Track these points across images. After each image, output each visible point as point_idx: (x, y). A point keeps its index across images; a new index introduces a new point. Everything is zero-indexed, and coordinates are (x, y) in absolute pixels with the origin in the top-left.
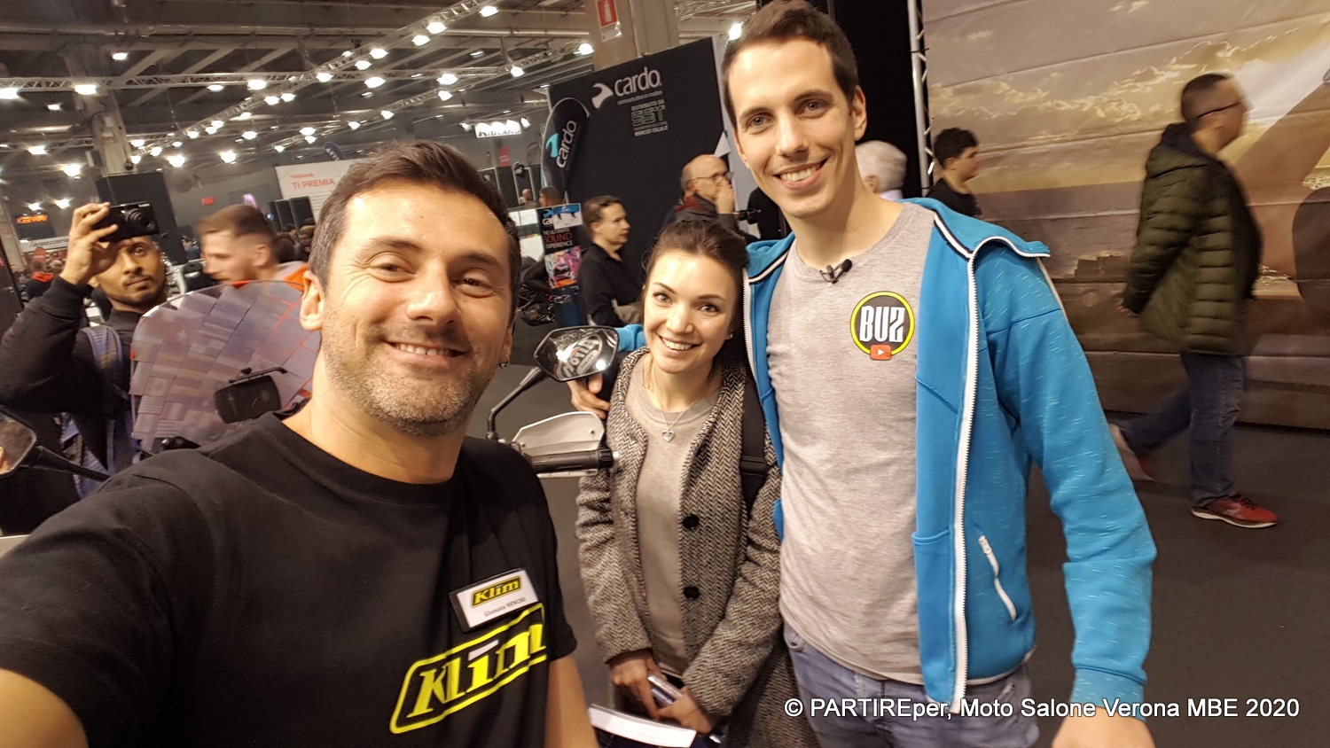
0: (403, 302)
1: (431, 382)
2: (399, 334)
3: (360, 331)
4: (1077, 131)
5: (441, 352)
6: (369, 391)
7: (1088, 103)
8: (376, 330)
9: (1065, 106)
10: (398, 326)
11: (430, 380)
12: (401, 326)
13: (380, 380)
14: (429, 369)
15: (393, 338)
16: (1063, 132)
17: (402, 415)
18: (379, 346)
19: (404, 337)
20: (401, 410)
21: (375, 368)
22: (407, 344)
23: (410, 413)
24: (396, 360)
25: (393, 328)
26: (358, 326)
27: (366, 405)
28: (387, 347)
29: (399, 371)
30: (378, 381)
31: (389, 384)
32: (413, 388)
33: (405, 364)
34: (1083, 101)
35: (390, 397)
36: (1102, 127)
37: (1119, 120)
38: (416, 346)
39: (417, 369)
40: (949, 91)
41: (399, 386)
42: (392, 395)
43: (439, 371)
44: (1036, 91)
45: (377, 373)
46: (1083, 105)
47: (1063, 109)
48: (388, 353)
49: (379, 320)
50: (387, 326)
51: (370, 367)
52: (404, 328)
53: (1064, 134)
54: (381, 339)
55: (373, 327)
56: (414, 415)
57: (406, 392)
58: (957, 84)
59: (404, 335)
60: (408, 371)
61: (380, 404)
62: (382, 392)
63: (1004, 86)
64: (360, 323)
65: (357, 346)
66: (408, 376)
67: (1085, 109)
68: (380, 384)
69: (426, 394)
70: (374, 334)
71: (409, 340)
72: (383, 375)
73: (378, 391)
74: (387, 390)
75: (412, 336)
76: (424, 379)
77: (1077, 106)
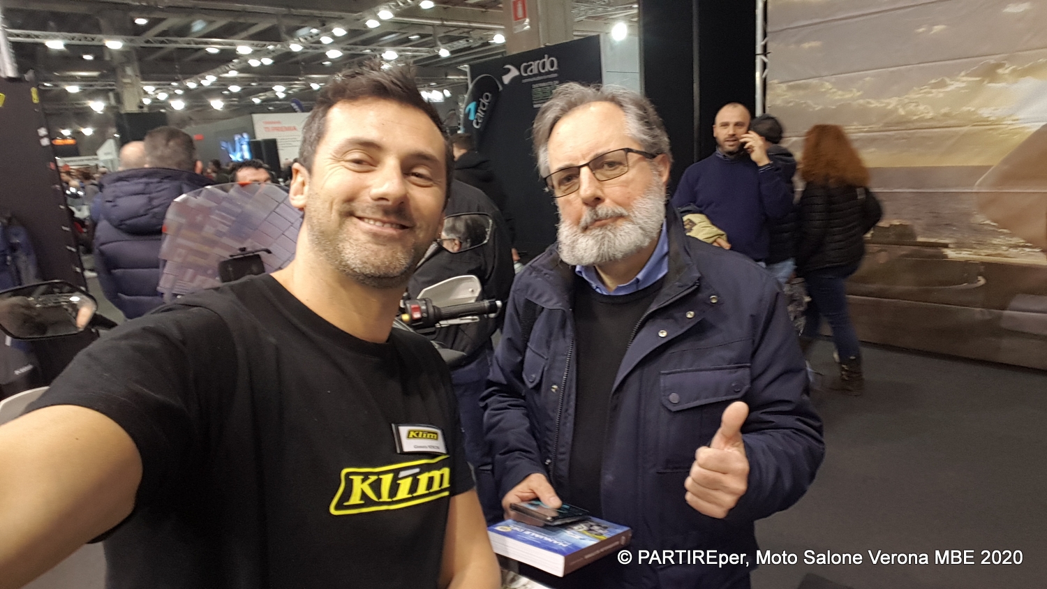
0: (368, 187)
1: (385, 247)
2: (364, 211)
3: (335, 207)
4: (881, 124)
5: (394, 226)
6: (340, 253)
7: (892, 102)
8: (348, 207)
9: (874, 104)
10: (364, 204)
11: (385, 245)
12: (365, 205)
13: (348, 243)
14: (385, 237)
15: (359, 213)
16: (870, 124)
17: (363, 270)
18: (349, 219)
19: (368, 214)
20: (364, 267)
21: (345, 235)
22: (369, 219)
23: (369, 270)
24: (361, 230)
25: (360, 206)
26: (334, 204)
27: (337, 262)
28: (355, 220)
29: (363, 238)
30: (347, 245)
31: (355, 247)
32: (373, 251)
33: (367, 232)
34: (888, 101)
35: (356, 257)
36: (902, 122)
37: (915, 118)
38: (376, 220)
39: (376, 236)
40: (784, 86)
41: (362, 249)
42: (357, 255)
43: (391, 239)
44: (851, 91)
45: (347, 239)
46: (889, 104)
47: (873, 106)
48: (355, 225)
49: (350, 200)
50: (355, 205)
51: (341, 235)
52: (368, 207)
53: (871, 126)
54: (351, 214)
55: (345, 205)
56: (373, 271)
57: (367, 253)
58: (790, 81)
59: (367, 211)
60: (369, 239)
61: (348, 262)
62: (350, 253)
63: (827, 84)
64: (336, 201)
65: (333, 218)
66: (369, 242)
67: (889, 107)
68: (349, 247)
69: (382, 256)
70: (346, 210)
71: (370, 215)
72: (351, 241)
73: (347, 252)
74: (353, 252)
75: (374, 213)
76: (381, 245)
77: (884, 105)
